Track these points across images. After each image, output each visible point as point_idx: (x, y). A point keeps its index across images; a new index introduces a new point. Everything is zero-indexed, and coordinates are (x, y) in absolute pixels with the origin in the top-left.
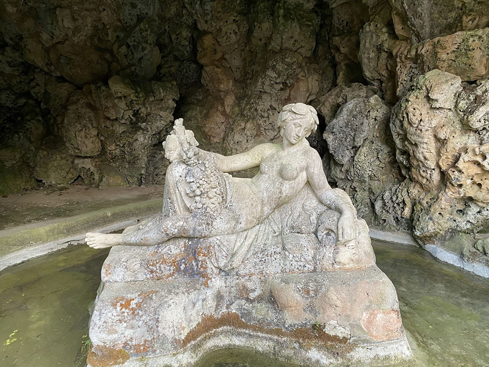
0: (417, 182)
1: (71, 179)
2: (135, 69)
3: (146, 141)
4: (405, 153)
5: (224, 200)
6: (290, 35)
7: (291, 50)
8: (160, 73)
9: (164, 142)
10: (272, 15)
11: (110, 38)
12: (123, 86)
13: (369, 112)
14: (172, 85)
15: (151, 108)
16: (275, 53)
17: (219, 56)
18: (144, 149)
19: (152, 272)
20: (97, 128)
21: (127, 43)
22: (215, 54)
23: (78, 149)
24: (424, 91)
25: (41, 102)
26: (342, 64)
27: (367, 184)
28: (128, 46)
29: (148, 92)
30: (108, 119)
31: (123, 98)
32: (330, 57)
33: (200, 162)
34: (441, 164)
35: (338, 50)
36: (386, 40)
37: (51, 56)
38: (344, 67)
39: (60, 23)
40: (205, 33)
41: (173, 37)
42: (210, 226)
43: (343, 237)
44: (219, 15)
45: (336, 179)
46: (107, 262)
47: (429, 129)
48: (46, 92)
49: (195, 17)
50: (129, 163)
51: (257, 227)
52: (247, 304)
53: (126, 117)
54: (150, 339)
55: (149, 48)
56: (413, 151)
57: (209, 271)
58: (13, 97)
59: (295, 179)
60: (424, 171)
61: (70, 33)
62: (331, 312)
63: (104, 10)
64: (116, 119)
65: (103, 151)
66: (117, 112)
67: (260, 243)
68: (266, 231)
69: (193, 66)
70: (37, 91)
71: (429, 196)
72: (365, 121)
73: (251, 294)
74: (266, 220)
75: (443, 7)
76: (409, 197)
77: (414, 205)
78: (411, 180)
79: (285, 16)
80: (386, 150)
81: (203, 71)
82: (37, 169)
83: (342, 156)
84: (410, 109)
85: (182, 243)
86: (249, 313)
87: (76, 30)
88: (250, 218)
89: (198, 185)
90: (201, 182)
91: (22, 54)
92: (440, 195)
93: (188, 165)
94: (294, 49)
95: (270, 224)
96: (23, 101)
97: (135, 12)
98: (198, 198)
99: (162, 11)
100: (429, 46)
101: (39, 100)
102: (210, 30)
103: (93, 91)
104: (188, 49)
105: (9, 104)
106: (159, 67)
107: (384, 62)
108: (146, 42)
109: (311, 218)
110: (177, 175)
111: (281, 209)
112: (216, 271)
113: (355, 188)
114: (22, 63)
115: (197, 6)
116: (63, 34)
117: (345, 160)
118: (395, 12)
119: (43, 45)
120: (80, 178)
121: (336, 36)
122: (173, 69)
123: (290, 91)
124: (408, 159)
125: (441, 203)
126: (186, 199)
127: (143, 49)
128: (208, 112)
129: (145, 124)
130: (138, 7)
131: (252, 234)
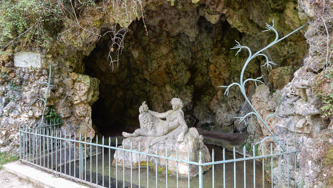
11: (171, 69)
12: (170, 87)
14: (191, 87)
17: (218, 73)
22: (215, 72)
25: (148, 93)
29: (181, 90)
33: (146, 114)
37: (151, 76)
39: (153, 65)
44: (216, 56)
48: (150, 89)
54: (126, 160)
55: (184, 72)
58: (139, 91)
59: (173, 121)
61: (157, 68)
62: (170, 162)
66: (169, 98)
69: (209, 77)
70: (147, 89)
86: (154, 161)
88: (160, 133)
91: (143, 76)
93: (143, 114)
96: (142, 93)
97: (180, 58)
102: (213, 62)
105: (137, 94)
114: (143, 79)
119: (149, 72)
122: (200, 79)
128: (212, 98)
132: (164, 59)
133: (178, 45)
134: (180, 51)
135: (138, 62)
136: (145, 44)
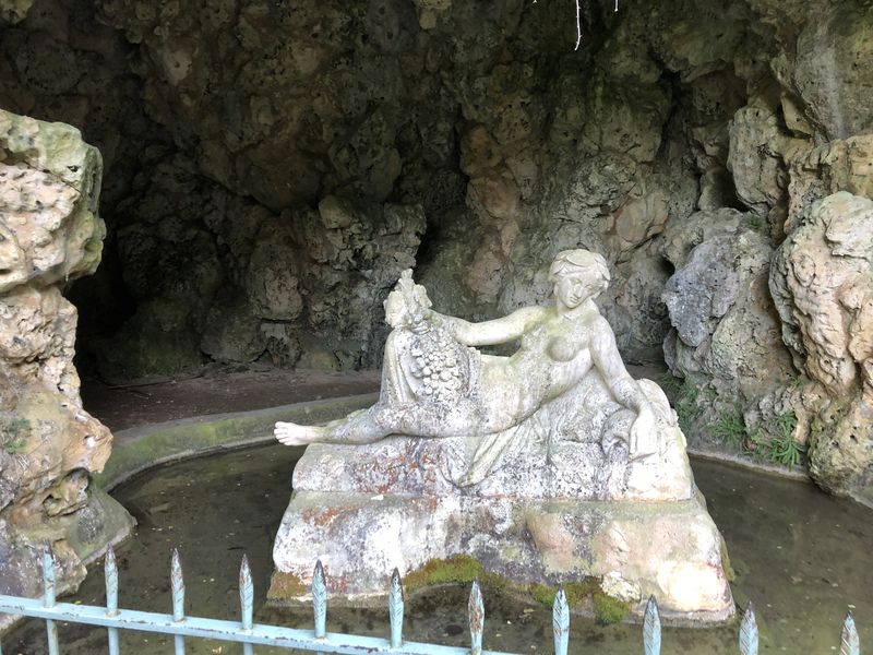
0: (818, 381)
1: (253, 354)
2: (361, 185)
3: (371, 299)
4: (796, 329)
5: (466, 386)
6: (616, 127)
7: (618, 152)
8: (400, 190)
9: (385, 301)
10: (584, 95)
11: (324, 138)
12: (339, 211)
13: (739, 257)
14: (416, 210)
15: (381, 247)
16: (588, 156)
17: (496, 160)
18: (367, 310)
19: (359, 480)
20: (297, 276)
21: (350, 145)
22: (489, 158)
23: (267, 308)
24: (819, 229)
25: (217, 235)
26: (709, 174)
27: (735, 382)
28: (352, 149)
29: (379, 222)
30: (315, 262)
31: (339, 231)
32: (689, 160)
33: (432, 329)
34: (853, 350)
35: (701, 148)
36: (773, 138)
37: (238, 165)
38: (711, 180)
39: (254, 118)
40: (474, 124)
41: (423, 131)
42: (442, 422)
43: (636, 449)
44: (497, 96)
45: (686, 373)
46: (300, 463)
47: (829, 290)
48: (226, 219)
49: (459, 100)
50: (343, 332)
51: (514, 429)
52: (492, 541)
53: (343, 259)
54: (351, 570)
55: (382, 153)
56: (807, 327)
57: (438, 487)
58: (180, 226)
59: (570, 359)
60: (826, 362)
61: (267, 132)
62: (612, 558)
63: (319, 95)
64: (327, 263)
65: (305, 313)
66: (331, 252)
67: (514, 450)
68: (526, 436)
69: (454, 177)
70: (214, 219)
71: (836, 406)
72: (731, 274)
73: (498, 526)
74: (529, 421)
75: (861, 88)
76: (804, 406)
77: (811, 420)
78: (809, 377)
79: (605, 98)
80: (767, 322)
81: (469, 187)
82: (206, 337)
83: (692, 332)
84: (796, 257)
85: (402, 443)
86: (494, 554)
87: (278, 126)
88: (502, 414)
89: (427, 360)
90: (431, 357)
91: (196, 163)
92: (853, 403)
93: (415, 333)
94: (622, 149)
95: (533, 425)
96: (193, 232)
97: (364, 96)
98: (427, 380)
99: (408, 91)
100: (839, 150)
101: (215, 231)
102: (482, 120)
103: (295, 219)
104: (446, 149)
105: (173, 237)
106: (399, 180)
107: (772, 174)
108: (379, 143)
109: (594, 420)
110: (400, 346)
111: (552, 405)
112: (448, 486)
113: (715, 388)
114: (196, 176)
115: (462, 83)
116: (257, 133)
117: (699, 339)
118: (783, 94)
119: (227, 150)
120: (267, 355)
121: (699, 126)
122: (421, 183)
123: (616, 219)
124: (801, 341)
125: (853, 419)
126: (411, 381)
127: (375, 153)
128: (474, 252)
129: (370, 271)
130: (369, 90)
131: (503, 439)
132: (298, 97)
133: (359, 41)
134: (366, 66)
135: (187, 102)
136: (217, 24)
